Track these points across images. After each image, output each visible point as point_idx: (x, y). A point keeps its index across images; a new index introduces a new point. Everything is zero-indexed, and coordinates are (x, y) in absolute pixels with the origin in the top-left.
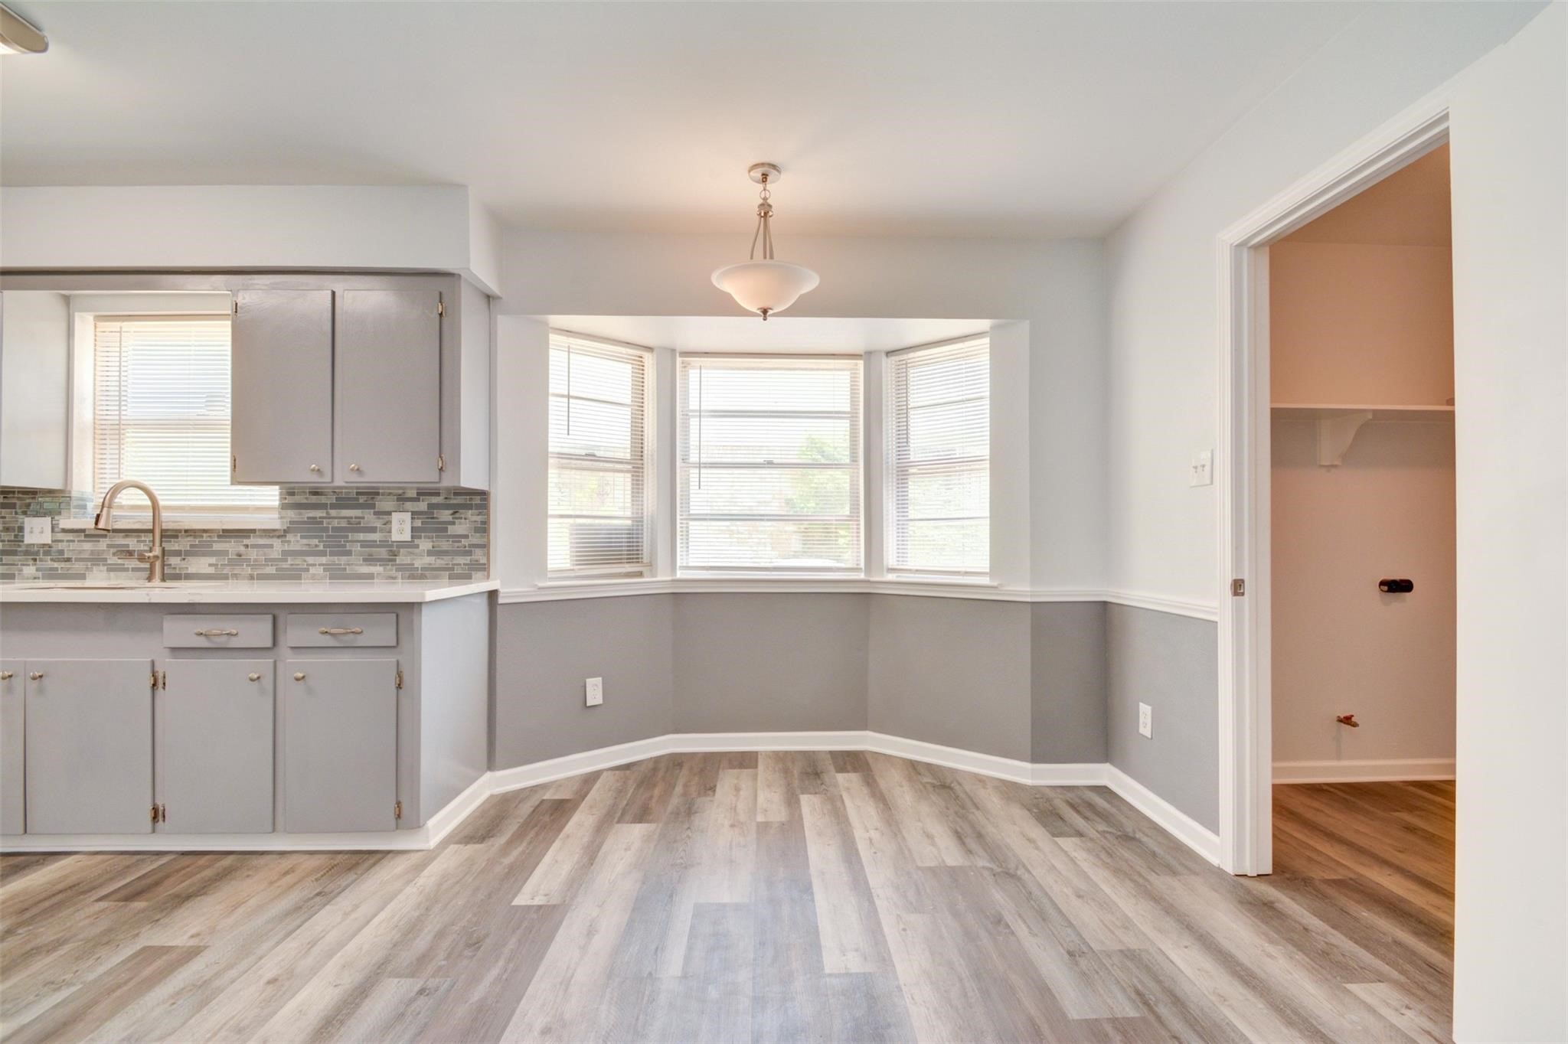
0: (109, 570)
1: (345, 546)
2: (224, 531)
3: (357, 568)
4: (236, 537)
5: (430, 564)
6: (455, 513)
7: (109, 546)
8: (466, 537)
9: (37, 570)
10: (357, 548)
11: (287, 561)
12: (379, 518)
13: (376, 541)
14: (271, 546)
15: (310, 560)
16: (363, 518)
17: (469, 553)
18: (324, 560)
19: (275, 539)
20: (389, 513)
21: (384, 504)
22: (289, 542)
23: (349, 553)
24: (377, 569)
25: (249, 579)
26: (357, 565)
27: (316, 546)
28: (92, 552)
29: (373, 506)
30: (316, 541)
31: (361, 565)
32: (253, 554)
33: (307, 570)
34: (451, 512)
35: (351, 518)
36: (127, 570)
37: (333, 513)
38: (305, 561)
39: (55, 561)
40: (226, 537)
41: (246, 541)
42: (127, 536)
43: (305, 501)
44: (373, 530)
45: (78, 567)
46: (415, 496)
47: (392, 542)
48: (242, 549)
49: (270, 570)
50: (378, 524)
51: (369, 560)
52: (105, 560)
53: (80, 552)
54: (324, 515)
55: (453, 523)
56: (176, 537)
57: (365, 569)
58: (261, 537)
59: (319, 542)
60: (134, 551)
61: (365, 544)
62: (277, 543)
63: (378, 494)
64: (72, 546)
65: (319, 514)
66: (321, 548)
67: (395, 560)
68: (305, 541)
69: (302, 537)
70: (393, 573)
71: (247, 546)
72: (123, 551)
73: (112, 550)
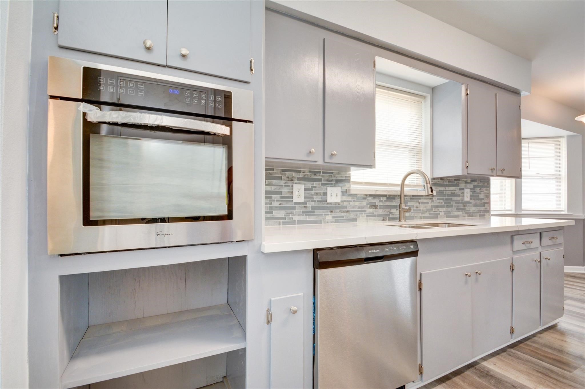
0: (367, 216)
1: (450, 203)
2: (413, 196)
3: (454, 212)
4: (416, 199)
5: (474, 210)
6: (481, 189)
7: (367, 204)
8: (483, 199)
9: (334, 217)
10: (454, 204)
11: (433, 210)
12: (460, 191)
13: (459, 201)
14: (427, 203)
15: (440, 209)
16: (456, 191)
17: (484, 206)
18: (444, 209)
19: (429, 200)
20: (463, 189)
21: (462, 185)
22: (434, 201)
23: (452, 206)
24: (460, 213)
25: (420, 219)
26: (454, 211)
27: (442, 203)
28: (359, 207)
29: (458, 186)
30: (442, 201)
31: (455, 211)
32: (422, 207)
33: (439, 214)
34: (479, 189)
35: (452, 191)
36: (374, 216)
37: (447, 188)
38: (438, 210)
39: (341, 212)
40: (413, 199)
41: (420, 201)
42: (374, 198)
43: (438, 183)
44: (458, 196)
45: (352, 215)
46: (470, 182)
47: (464, 201)
48: (418, 204)
49: (427, 214)
50: (460, 194)
51: (458, 209)
52: (366, 211)
53: (354, 207)
54: (444, 189)
55: (480, 194)
56: (394, 199)
57: (457, 213)
58: (424, 199)
59: (443, 201)
60: (378, 206)
61: (457, 202)
62: (429, 201)
63: (460, 180)
64: (352, 204)
65: (442, 188)
66: (443, 204)
67: (465, 209)
68: (438, 201)
69: (438, 199)
70: (465, 215)
71: (419, 203)
72: (372, 206)
73: (369, 206)
